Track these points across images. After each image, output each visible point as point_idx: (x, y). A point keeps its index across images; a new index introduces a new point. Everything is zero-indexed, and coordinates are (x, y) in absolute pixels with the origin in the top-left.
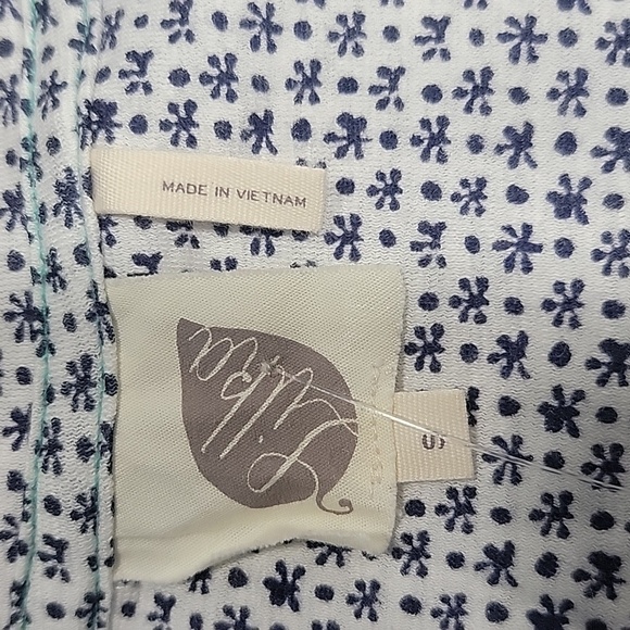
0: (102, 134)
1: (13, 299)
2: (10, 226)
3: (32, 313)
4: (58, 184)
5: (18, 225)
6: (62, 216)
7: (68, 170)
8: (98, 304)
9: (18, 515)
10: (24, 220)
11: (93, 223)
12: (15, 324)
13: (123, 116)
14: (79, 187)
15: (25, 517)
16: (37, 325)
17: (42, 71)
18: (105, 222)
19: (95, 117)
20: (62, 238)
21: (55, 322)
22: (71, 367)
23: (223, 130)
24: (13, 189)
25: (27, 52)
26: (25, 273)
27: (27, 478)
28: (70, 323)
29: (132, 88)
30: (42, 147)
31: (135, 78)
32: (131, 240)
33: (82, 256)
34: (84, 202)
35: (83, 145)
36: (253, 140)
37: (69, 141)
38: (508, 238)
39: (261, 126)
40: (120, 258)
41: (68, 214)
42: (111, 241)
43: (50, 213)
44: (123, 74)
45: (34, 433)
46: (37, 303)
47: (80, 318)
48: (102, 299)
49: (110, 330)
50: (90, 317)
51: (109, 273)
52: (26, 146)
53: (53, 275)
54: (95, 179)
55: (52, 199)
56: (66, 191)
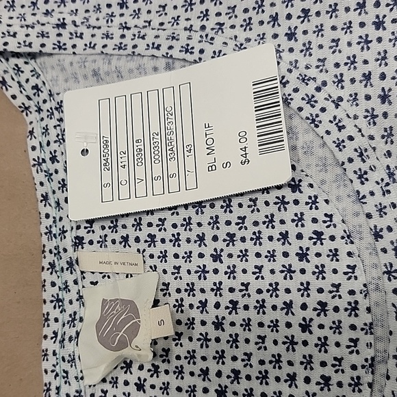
0: (80, 247)
1: (53, 296)
2: (51, 273)
3: (59, 300)
4: (67, 262)
5: (54, 273)
6: (69, 271)
7: (70, 258)
8: (80, 296)
9: (56, 364)
10: (56, 272)
11: (79, 273)
12: (54, 304)
13: (86, 241)
14: (74, 262)
15: (57, 364)
16: (60, 304)
17: (60, 225)
18: (82, 272)
19: (77, 241)
20: (69, 277)
21: (66, 302)
22: (70, 315)
23: (114, 242)
24: (52, 262)
25: (54, 218)
26: (57, 287)
27: (57, 352)
28: (71, 302)
29: (89, 232)
30: (61, 250)
31: (89, 229)
32: (89, 278)
33: (76, 282)
34: (76, 267)
35: (75, 251)
36: (123, 244)
37: (70, 249)
38: (199, 269)
39: (125, 239)
40: (87, 282)
41: (71, 270)
42: (84, 278)
43: (65, 270)
44: (86, 228)
45: (59, 337)
46: (60, 297)
47: (74, 301)
48: (81, 295)
49: (83, 303)
50: (77, 300)
51: (83, 287)
52: (56, 249)
53: (66, 288)
54: (79, 260)
55: (66, 266)
56: (70, 264)
